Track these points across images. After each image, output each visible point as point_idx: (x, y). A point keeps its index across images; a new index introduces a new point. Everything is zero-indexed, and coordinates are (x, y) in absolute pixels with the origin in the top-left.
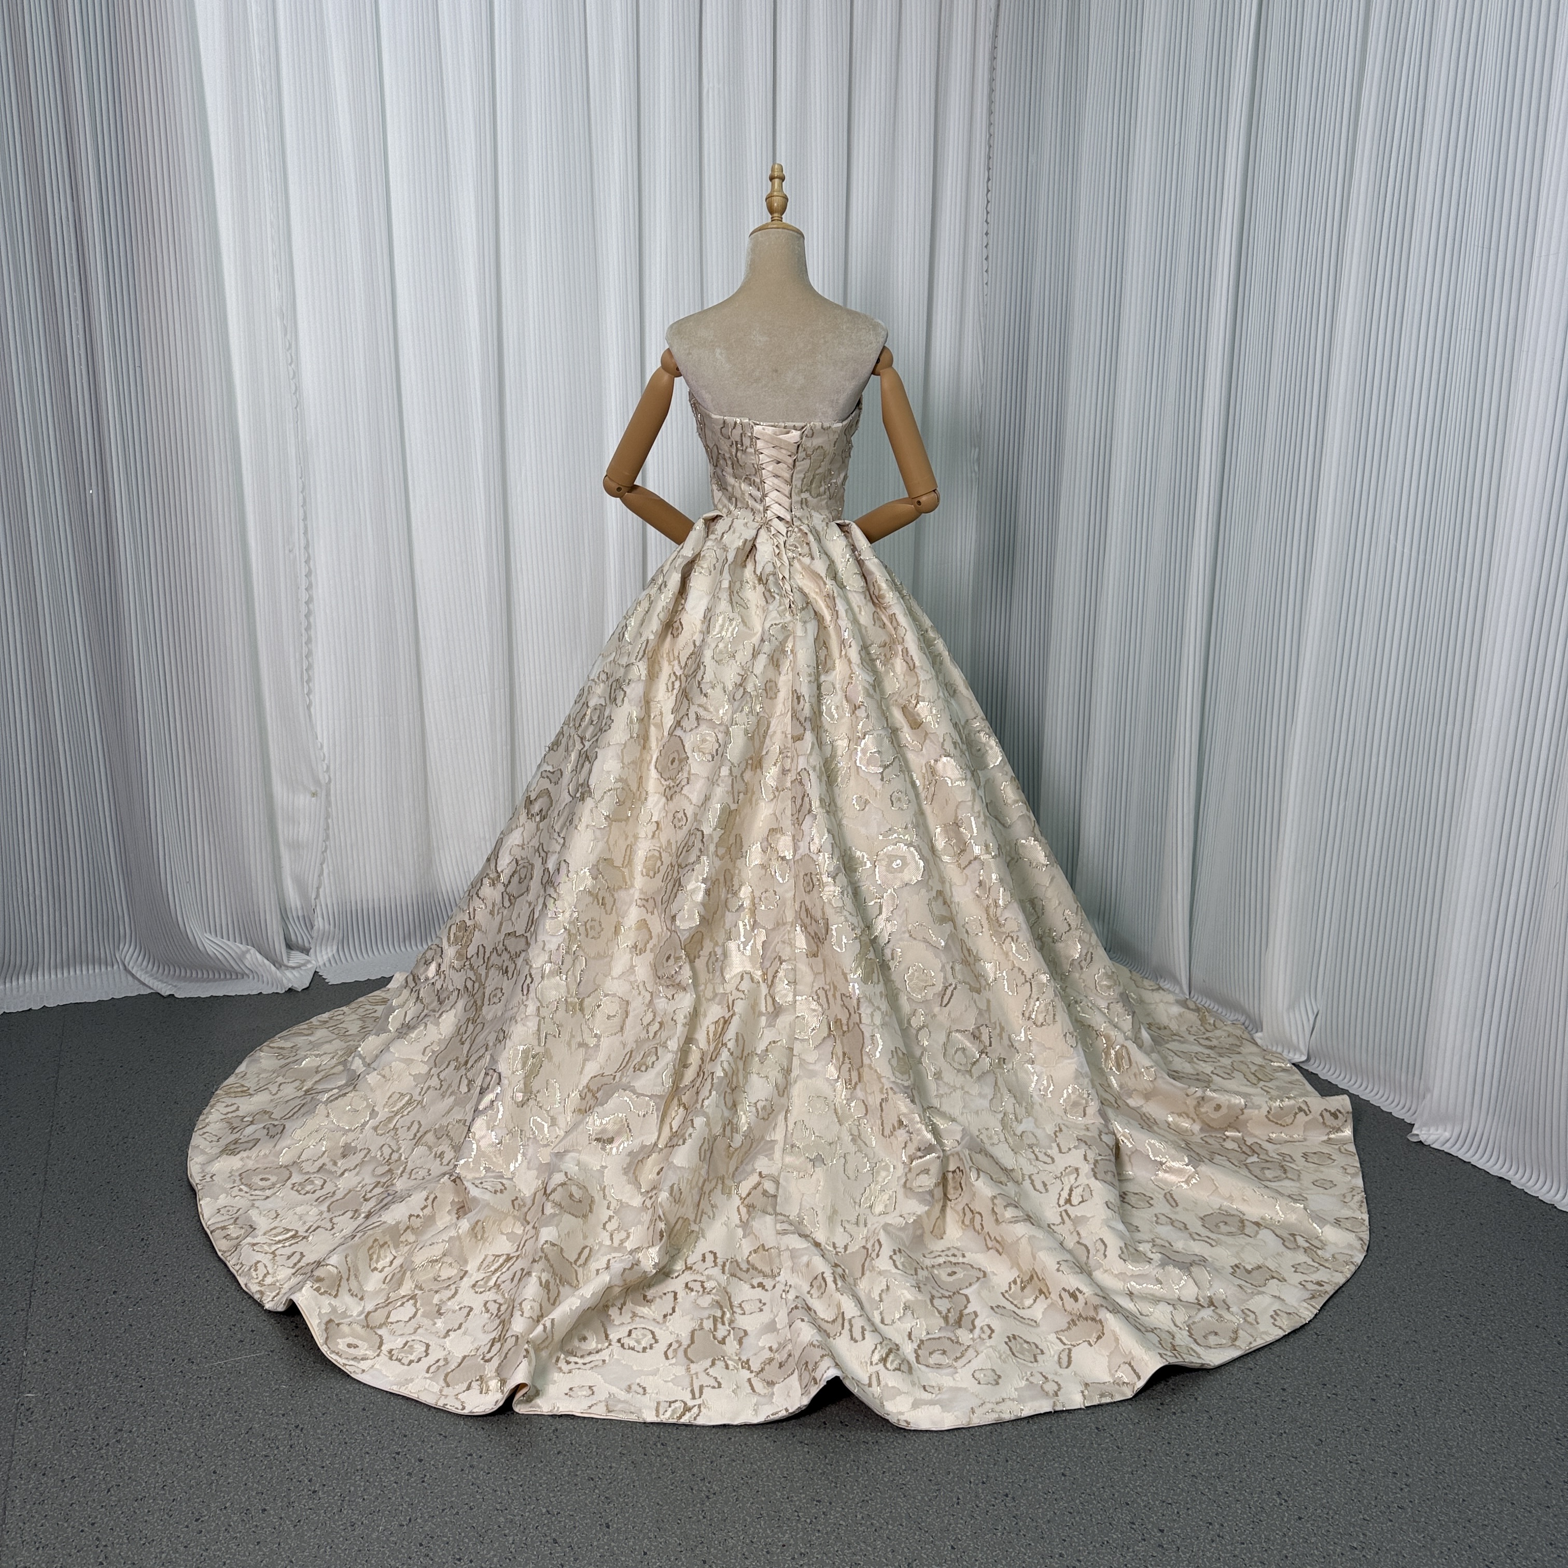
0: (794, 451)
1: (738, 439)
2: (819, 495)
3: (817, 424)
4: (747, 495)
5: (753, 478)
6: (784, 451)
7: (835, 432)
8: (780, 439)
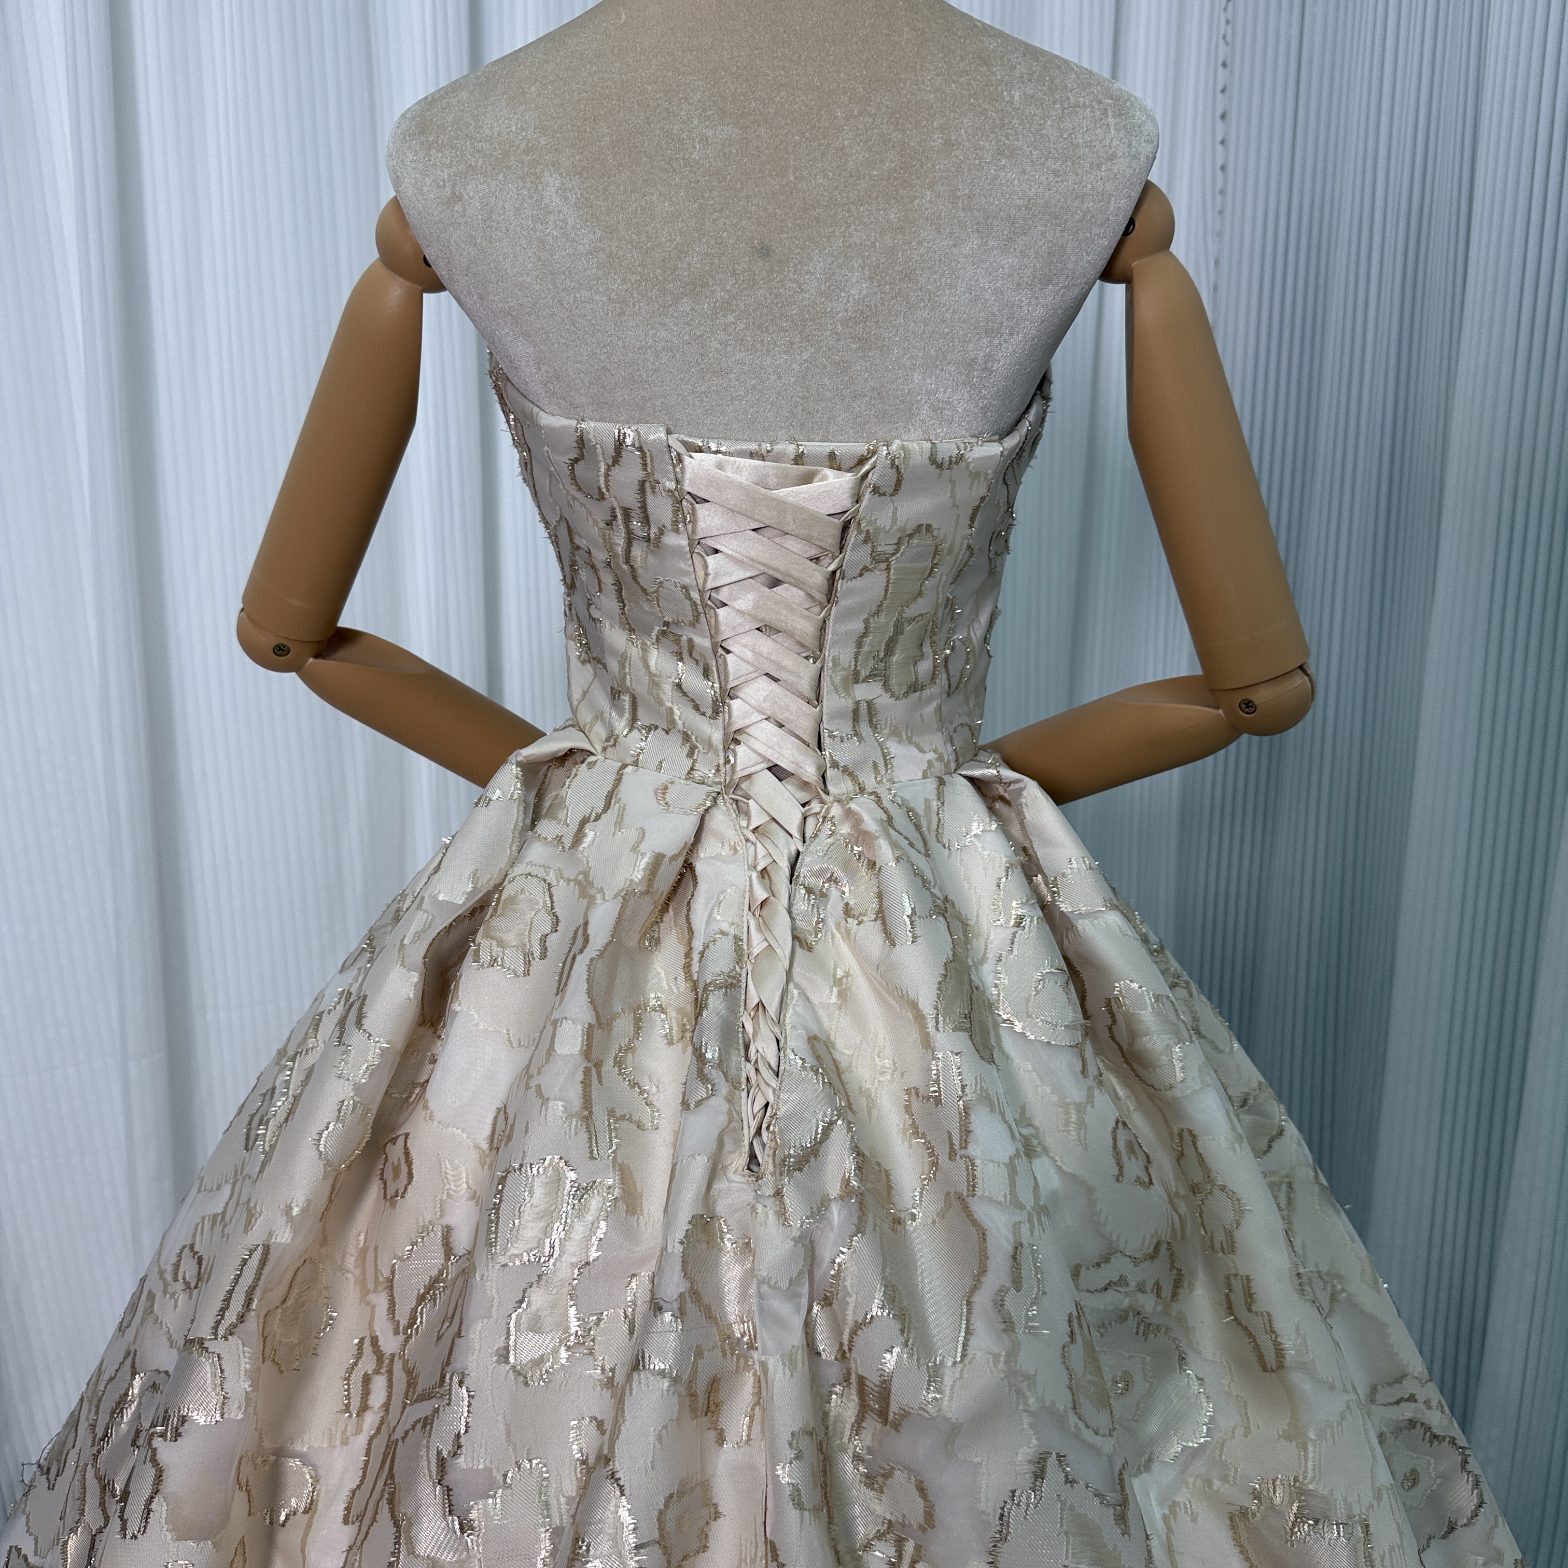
0: (830, 539)
1: (632, 500)
2: (915, 687)
3: (914, 446)
4: (667, 688)
5: (686, 634)
6: (794, 545)
7: (975, 476)
8: (782, 506)
